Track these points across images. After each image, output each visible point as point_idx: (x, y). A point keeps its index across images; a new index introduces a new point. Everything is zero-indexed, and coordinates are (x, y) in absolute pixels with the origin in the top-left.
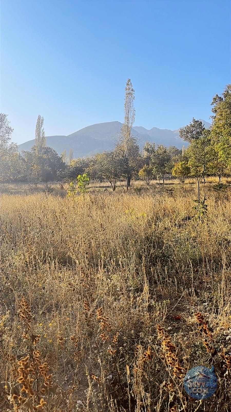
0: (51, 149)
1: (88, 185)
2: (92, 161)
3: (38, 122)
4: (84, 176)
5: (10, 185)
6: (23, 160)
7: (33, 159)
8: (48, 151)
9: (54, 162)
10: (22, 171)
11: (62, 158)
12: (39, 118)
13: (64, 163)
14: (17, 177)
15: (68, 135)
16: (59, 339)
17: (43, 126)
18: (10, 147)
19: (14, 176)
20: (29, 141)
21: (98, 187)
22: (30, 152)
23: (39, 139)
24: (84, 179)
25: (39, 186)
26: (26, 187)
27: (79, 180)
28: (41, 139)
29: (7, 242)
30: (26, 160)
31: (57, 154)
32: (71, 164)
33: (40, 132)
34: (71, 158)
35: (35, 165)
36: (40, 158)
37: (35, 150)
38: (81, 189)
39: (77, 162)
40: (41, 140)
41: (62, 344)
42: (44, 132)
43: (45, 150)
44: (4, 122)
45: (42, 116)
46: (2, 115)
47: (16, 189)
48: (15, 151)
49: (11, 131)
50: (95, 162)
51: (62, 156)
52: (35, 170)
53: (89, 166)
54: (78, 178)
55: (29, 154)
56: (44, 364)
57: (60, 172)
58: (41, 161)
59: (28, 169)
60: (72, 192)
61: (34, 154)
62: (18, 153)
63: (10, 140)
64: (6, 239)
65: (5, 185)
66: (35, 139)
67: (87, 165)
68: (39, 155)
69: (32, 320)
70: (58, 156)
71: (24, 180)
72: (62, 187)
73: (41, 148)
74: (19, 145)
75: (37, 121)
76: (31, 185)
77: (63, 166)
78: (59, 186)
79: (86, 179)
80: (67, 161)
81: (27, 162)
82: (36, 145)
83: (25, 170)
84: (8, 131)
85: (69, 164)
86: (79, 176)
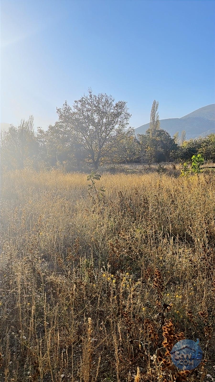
0: (164, 132)
1: (203, 165)
2: (204, 141)
3: (154, 107)
4: (198, 156)
5: (126, 166)
6: (138, 142)
7: (147, 142)
8: (161, 133)
9: (167, 144)
10: (137, 153)
11: (174, 139)
12: (155, 103)
13: (176, 144)
14: (132, 159)
15: (181, 117)
16: (188, 312)
17: (158, 110)
18: (128, 131)
19: (130, 158)
20: (143, 125)
21: (211, 168)
22: (145, 135)
23: (153, 122)
24: (199, 159)
25: (153, 166)
26: (140, 167)
27: (194, 161)
28: (155, 122)
29: (128, 215)
30: (141, 142)
31: (170, 136)
32: (183, 145)
33: (154, 116)
34: (183, 139)
35: (149, 147)
36: (153, 140)
37: (149, 133)
38: (195, 169)
39: (189, 143)
40: (155, 124)
41: (190, 317)
42: (158, 116)
43: (159, 133)
44: (124, 108)
45: (157, 101)
46: (122, 102)
47: (131, 169)
48: (132, 134)
49: (129, 117)
50: (208, 143)
51: (174, 138)
52: (148, 151)
53: (202, 146)
54: (192, 158)
55: (143, 137)
56: (181, 334)
57: (173, 153)
58: (154, 143)
59: (142, 151)
60: (186, 172)
61: (148, 137)
62: (134, 136)
63: (128, 125)
64: (127, 213)
65: (122, 165)
66: (149, 122)
67: (200, 146)
68: (153, 138)
69: (164, 290)
70: (171, 138)
71: (138, 161)
72: (174, 168)
73: (155, 131)
74: (135, 129)
75: (152, 106)
76: (145, 166)
77: (175, 147)
78: (171, 166)
79: (200, 159)
80: (179, 142)
81: (141, 145)
82: (150, 128)
83: (139, 151)
84: (127, 117)
85: (181, 145)
86: (194, 157)
